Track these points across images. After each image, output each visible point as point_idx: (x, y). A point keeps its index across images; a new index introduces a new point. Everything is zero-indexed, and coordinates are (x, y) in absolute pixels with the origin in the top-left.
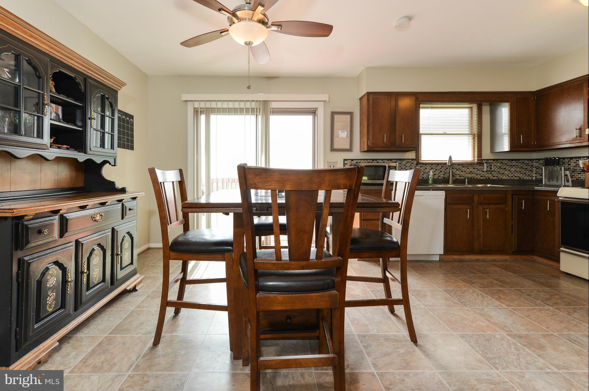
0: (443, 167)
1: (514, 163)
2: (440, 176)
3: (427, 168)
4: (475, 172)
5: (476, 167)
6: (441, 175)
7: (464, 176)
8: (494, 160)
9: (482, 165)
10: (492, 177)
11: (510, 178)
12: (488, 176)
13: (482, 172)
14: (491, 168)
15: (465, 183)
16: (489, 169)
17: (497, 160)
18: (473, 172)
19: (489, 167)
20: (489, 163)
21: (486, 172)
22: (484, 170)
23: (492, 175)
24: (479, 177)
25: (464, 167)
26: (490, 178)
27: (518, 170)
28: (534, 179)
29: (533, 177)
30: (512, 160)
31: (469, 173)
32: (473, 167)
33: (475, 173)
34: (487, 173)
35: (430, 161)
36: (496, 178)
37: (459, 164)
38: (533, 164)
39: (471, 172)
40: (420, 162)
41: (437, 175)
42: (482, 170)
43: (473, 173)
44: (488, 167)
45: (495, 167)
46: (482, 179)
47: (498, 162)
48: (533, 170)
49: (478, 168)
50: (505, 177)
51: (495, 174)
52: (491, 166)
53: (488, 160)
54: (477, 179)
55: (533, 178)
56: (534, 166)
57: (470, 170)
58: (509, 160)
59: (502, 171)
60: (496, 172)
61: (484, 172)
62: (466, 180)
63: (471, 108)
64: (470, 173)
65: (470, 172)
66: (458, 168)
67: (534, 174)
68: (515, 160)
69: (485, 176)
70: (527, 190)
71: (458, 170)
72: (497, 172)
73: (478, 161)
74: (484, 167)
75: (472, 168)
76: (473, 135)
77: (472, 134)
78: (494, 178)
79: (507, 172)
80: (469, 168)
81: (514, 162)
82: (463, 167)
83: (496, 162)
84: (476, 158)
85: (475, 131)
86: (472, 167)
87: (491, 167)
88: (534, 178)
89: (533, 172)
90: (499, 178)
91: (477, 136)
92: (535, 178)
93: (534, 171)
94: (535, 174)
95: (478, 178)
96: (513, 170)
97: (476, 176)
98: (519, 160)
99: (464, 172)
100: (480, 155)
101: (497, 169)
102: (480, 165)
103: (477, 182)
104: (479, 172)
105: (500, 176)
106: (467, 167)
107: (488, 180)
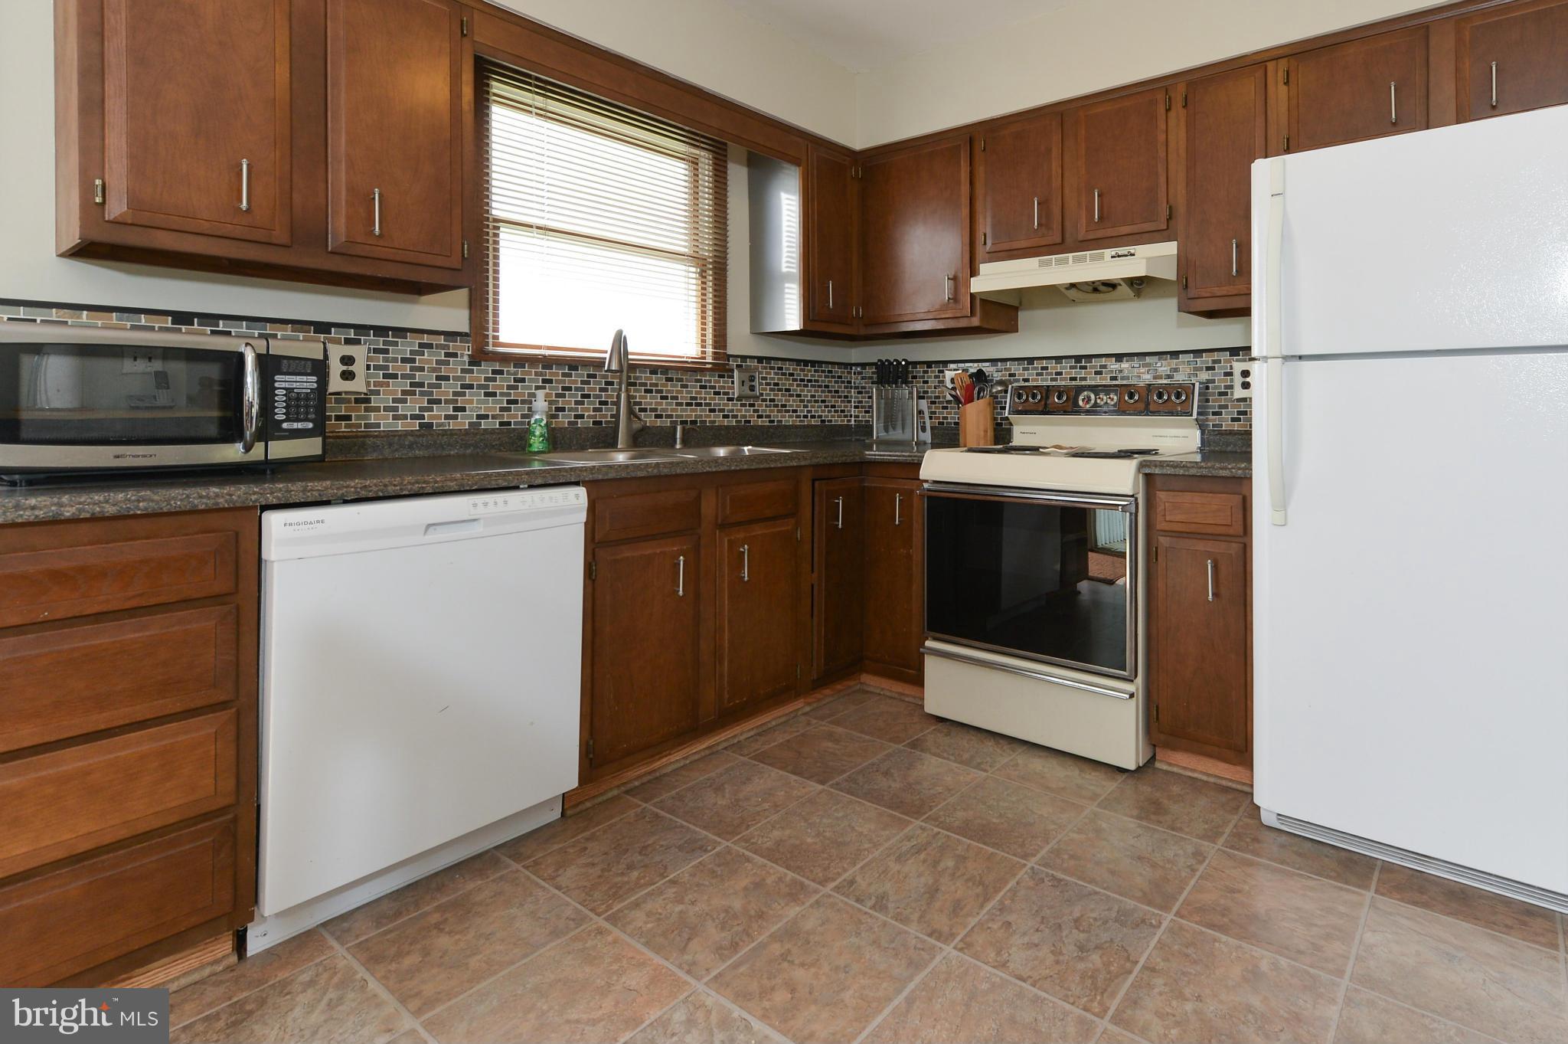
0: (594, 376)
1: (810, 373)
2: (582, 417)
3: (523, 380)
4: (705, 399)
5: (710, 381)
6: (588, 410)
7: (671, 416)
8: (760, 359)
9: (729, 377)
10: (755, 420)
11: (800, 421)
12: (745, 416)
13: (728, 400)
14: (752, 388)
15: (674, 442)
16: (748, 392)
17: (769, 359)
18: (701, 398)
19: (747, 384)
20: (748, 369)
21: (739, 399)
22: (733, 394)
23: (754, 411)
24: (719, 419)
25: (671, 379)
26: (749, 422)
27: (820, 394)
28: (853, 423)
29: (851, 416)
30: (806, 363)
31: (688, 404)
32: (701, 380)
33: (706, 405)
34: (742, 405)
35: (539, 347)
36: (765, 422)
37: (654, 369)
38: (851, 378)
39: (696, 398)
40: (490, 348)
41: (570, 410)
42: (728, 393)
43: (700, 405)
44: (743, 382)
45: (762, 384)
46: (727, 427)
47: (772, 368)
48: (851, 397)
49: (714, 388)
50: (788, 420)
51: (762, 408)
52: (752, 379)
53: (744, 358)
54: (712, 428)
55: (849, 421)
56: (853, 384)
57: (691, 392)
58: (798, 362)
59: (780, 398)
60: (765, 400)
61: (732, 400)
63: (694, 163)
64: (691, 405)
65: (692, 398)
66: (651, 385)
67: (853, 409)
68: (813, 363)
69: (736, 416)
70: (848, 461)
71: (650, 391)
72: (768, 403)
73: (714, 359)
74: (733, 383)
75: (695, 387)
76: (701, 262)
77: (696, 259)
78: (762, 421)
79: (792, 403)
80: (686, 386)
81: (810, 371)
82: (668, 380)
83: (765, 368)
84: (710, 350)
85: (707, 251)
86: (697, 381)
87: (753, 384)
88: (853, 419)
89: (850, 402)
90: (773, 421)
91: (711, 266)
92: (855, 421)
93: (853, 400)
94: (856, 407)
95: (715, 422)
96: (807, 393)
97: (710, 416)
98: (820, 363)
99: (673, 398)
100: (720, 337)
101: (768, 393)
102: (720, 376)
103: (712, 439)
104: (719, 401)
105: (776, 416)
106: (681, 380)
107: (744, 428)
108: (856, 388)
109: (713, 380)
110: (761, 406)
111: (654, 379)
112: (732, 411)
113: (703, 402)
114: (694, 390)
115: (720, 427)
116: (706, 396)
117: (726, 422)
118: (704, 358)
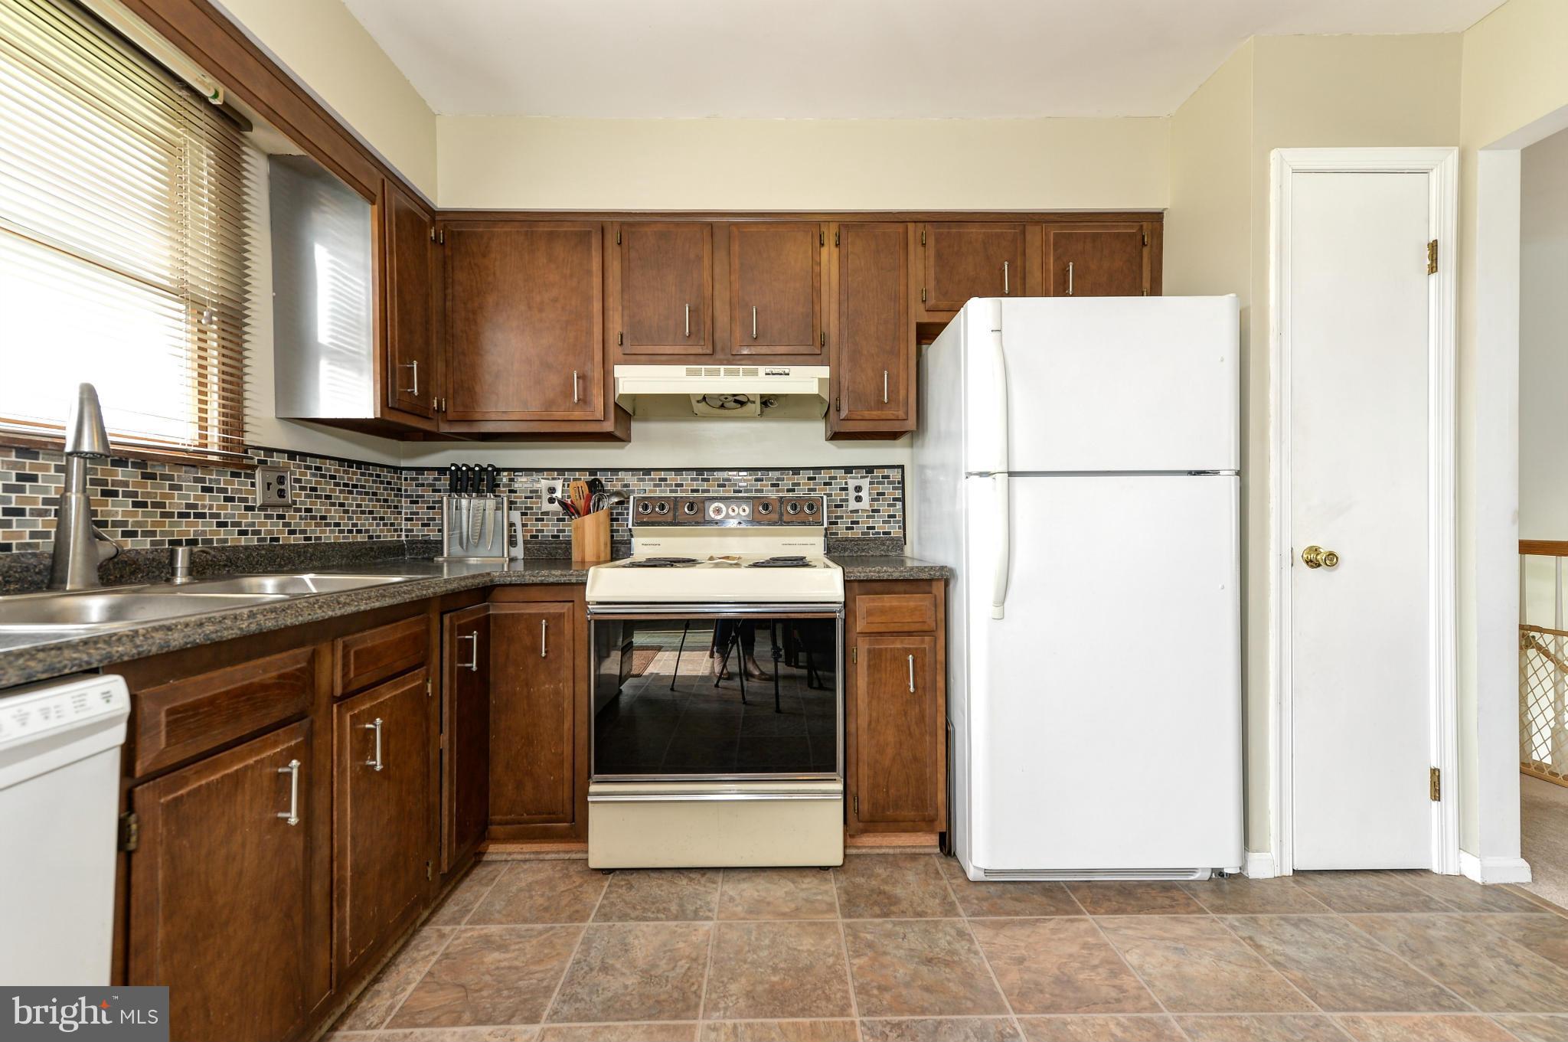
1: (355, 476)
4: (211, 507)
5: (218, 481)
8: (292, 455)
9: (247, 476)
10: (284, 538)
11: (344, 537)
12: (271, 532)
13: (247, 508)
14: (281, 494)
15: (174, 573)
16: (276, 499)
17: (304, 455)
18: (204, 507)
19: (275, 487)
20: (275, 468)
21: (263, 508)
22: (255, 500)
23: (284, 524)
24: (232, 537)
25: (153, 477)
26: (277, 539)
27: (367, 504)
28: (403, 538)
29: (402, 530)
30: (351, 463)
31: (181, 515)
32: (203, 480)
33: (212, 516)
34: (267, 517)
36: (300, 539)
38: (400, 484)
39: (195, 506)
42: (245, 500)
43: (202, 516)
44: (269, 484)
45: (295, 488)
46: (246, 548)
47: (308, 467)
48: (401, 507)
49: (225, 490)
50: (329, 536)
51: (295, 519)
52: (281, 480)
53: (269, 451)
55: (399, 536)
56: (402, 492)
57: (188, 497)
58: (341, 461)
59: (319, 508)
60: (299, 510)
61: (251, 508)
62: (173, 555)
64: (187, 515)
65: (188, 506)
66: (117, 483)
67: (404, 522)
68: (359, 464)
69: (258, 532)
71: (115, 493)
72: (303, 514)
73: (223, 447)
74: (253, 485)
75: (195, 489)
76: (196, 306)
78: (294, 539)
79: (335, 514)
80: (179, 488)
81: (354, 473)
82: (145, 476)
83: (299, 467)
84: (214, 435)
86: (197, 480)
87: (282, 486)
88: (404, 533)
89: (400, 513)
90: (309, 539)
92: (406, 535)
93: (403, 511)
94: (407, 519)
95: (226, 540)
96: (352, 501)
97: (218, 533)
98: (368, 464)
99: (155, 505)
100: (234, 419)
101: (302, 500)
102: (234, 475)
103: (225, 566)
104: (231, 511)
105: (314, 531)
106: (171, 478)
107: (271, 549)
108: (407, 496)
109: (223, 480)
110: (294, 517)
111: (120, 474)
112: (253, 524)
113: (206, 511)
114: (192, 493)
115: (235, 548)
116: (210, 503)
117: (243, 541)
118: (206, 446)
